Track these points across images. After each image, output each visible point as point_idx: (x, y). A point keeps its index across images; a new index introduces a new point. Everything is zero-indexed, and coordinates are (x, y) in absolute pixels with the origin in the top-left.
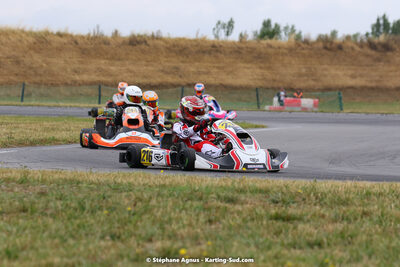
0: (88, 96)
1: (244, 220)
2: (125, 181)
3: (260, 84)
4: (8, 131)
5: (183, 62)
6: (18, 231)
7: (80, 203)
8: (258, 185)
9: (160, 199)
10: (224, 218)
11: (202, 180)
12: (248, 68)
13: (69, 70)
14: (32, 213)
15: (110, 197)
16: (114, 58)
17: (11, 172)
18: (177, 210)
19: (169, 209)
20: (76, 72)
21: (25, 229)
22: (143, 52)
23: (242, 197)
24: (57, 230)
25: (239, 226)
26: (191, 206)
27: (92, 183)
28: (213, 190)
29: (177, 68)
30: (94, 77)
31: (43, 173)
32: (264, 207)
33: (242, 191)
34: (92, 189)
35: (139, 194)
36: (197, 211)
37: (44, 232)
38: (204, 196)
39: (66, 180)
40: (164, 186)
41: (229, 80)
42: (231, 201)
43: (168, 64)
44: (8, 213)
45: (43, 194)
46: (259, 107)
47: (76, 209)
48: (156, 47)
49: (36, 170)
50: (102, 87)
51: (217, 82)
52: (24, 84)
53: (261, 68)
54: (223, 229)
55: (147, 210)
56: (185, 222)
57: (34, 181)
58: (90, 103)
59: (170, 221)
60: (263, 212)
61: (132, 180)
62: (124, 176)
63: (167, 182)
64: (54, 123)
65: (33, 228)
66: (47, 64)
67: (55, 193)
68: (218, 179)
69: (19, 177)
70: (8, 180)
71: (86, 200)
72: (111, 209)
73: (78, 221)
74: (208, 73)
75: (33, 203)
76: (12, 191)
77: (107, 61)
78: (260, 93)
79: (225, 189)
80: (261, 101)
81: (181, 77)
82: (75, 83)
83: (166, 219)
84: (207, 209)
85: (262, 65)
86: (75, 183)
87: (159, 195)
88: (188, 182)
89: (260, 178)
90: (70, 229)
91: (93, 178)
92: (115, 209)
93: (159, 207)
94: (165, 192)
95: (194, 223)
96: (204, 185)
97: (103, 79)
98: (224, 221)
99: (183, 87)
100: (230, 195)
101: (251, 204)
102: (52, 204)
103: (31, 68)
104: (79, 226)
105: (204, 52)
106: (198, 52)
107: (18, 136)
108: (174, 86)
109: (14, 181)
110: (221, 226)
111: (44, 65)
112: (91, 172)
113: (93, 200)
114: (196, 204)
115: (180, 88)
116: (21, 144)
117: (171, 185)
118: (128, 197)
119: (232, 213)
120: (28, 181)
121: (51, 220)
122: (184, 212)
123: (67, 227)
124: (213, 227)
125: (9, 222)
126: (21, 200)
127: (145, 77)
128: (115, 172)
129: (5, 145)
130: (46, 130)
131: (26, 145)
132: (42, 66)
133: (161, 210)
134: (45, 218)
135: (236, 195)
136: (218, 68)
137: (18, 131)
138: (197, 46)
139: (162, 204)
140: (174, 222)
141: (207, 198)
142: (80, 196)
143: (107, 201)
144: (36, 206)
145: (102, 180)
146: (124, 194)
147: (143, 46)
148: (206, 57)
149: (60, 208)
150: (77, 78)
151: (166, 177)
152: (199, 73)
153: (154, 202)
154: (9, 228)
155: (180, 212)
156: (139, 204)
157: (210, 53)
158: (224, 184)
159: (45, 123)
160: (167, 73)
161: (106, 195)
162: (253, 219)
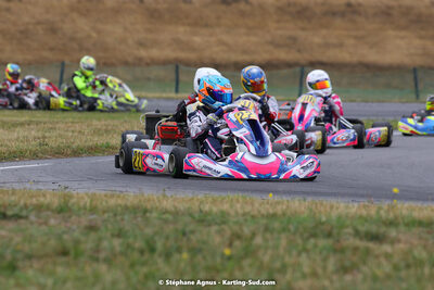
0: (160, 81)
1: (396, 268)
2: (215, 209)
3: (419, 61)
4: (40, 134)
5: (303, 29)
6: (55, 284)
7: (148, 242)
8: (416, 214)
9: (268, 235)
10: (365, 263)
11: (332, 207)
12: (402, 38)
13: (130, 42)
14: (77, 256)
15: (193, 232)
16: (198, 23)
17: (44, 196)
18: (294, 253)
19: (281, 251)
20: (141, 44)
21: (65, 282)
22: (243, 14)
23: (393, 233)
24: (114, 283)
25: (388, 277)
26: (316, 246)
27: (166, 212)
28: (348, 222)
29: (294, 39)
30: (169, 53)
31: (93, 197)
32: (425, 247)
33: (392, 223)
34: (166, 221)
35: (236, 228)
36: (325, 253)
37: (94, 285)
38: (335, 231)
39: (126, 208)
40: (274, 216)
41: (372, 56)
42: (376, 238)
43: (279, 32)
44: (39, 258)
45: (92, 228)
46: (418, 96)
47: (142, 252)
48: (261, 7)
49: (82, 192)
50: (182, 68)
51: (355, 59)
52: (63, 64)
53: (421, 38)
54: (365, 279)
55: (249, 252)
56: (306, 270)
57: (80, 209)
58: (164, 91)
59: (283, 269)
60: (424, 255)
61: (226, 207)
62: (214, 201)
63: (279, 209)
64: (109, 122)
65: (78, 279)
66: (99, 32)
67: (110, 226)
68: (356, 205)
69: (56, 202)
70: (39, 208)
71: (156, 238)
72: (194, 251)
73: (145, 270)
74: (341, 45)
75: (77, 242)
76: (46, 223)
77: (188, 29)
78: (420, 74)
79: (366, 221)
80: (421, 86)
81: (299, 51)
82: (139, 62)
83: (278, 264)
84: (338, 250)
85: (423, 33)
86: (141, 211)
87: (267, 229)
88: (311, 210)
89: (419, 204)
90: (134, 280)
91: (168, 204)
92: (200, 250)
93: (266, 248)
94: (276, 225)
95: (320, 271)
96: (334, 214)
97: (182, 55)
98: (365, 269)
99: (303, 67)
100: (374, 229)
101: (405, 243)
102: (105, 244)
103: (72, 39)
104: (146, 277)
105: (334, 14)
106: (325, 14)
107: (53, 142)
108: (289, 65)
109: (48, 208)
110: (360, 277)
111: (94, 35)
112: (164, 196)
113: (167, 238)
114: (323, 242)
115: (298, 69)
116: (59, 153)
117: (284, 214)
118: (220, 232)
119: (377, 257)
120: (70, 210)
121: (103, 268)
122: (304, 255)
123: (128, 279)
124: (348, 278)
125: (42, 271)
126: (59, 237)
127: (245, 52)
128: (201, 196)
129: (35, 156)
130: (97, 132)
131: (67, 156)
132: (89, 37)
133: (270, 252)
134: (95, 265)
135: (383, 229)
136: (356, 38)
137: (55, 134)
138: (323, 4)
139: (271, 243)
140: (290, 271)
141: (339, 234)
142: (149, 231)
143: (188, 239)
144: (82, 247)
145: (182, 207)
146: (214, 228)
147: (242, 6)
148: (338, 22)
149: (118, 249)
150: (143, 53)
151: (278, 203)
152: (327, 46)
153: (258, 240)
154: (42, 280)
155: (299, 254)
156: (237, 243)
157: (343, 15)
158: (364, 213)
159: (95, 122)
160: (278, 46)
161: (187, 229)
162: (408, 266)
